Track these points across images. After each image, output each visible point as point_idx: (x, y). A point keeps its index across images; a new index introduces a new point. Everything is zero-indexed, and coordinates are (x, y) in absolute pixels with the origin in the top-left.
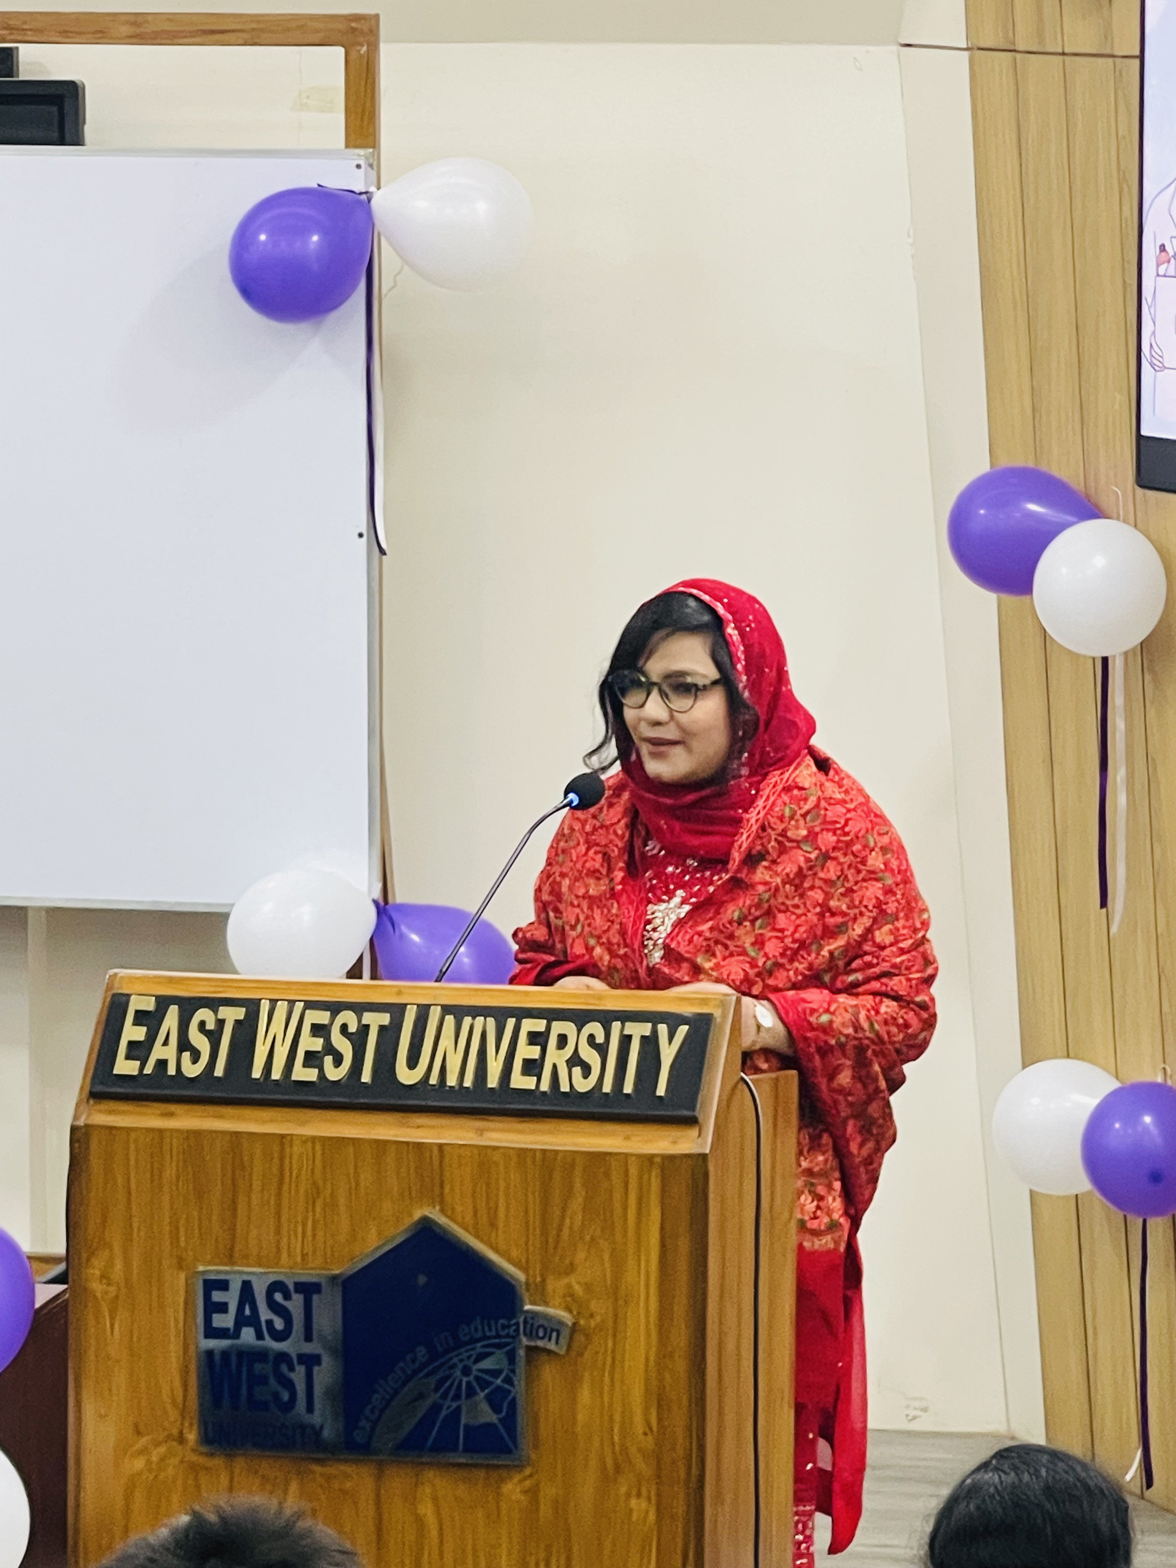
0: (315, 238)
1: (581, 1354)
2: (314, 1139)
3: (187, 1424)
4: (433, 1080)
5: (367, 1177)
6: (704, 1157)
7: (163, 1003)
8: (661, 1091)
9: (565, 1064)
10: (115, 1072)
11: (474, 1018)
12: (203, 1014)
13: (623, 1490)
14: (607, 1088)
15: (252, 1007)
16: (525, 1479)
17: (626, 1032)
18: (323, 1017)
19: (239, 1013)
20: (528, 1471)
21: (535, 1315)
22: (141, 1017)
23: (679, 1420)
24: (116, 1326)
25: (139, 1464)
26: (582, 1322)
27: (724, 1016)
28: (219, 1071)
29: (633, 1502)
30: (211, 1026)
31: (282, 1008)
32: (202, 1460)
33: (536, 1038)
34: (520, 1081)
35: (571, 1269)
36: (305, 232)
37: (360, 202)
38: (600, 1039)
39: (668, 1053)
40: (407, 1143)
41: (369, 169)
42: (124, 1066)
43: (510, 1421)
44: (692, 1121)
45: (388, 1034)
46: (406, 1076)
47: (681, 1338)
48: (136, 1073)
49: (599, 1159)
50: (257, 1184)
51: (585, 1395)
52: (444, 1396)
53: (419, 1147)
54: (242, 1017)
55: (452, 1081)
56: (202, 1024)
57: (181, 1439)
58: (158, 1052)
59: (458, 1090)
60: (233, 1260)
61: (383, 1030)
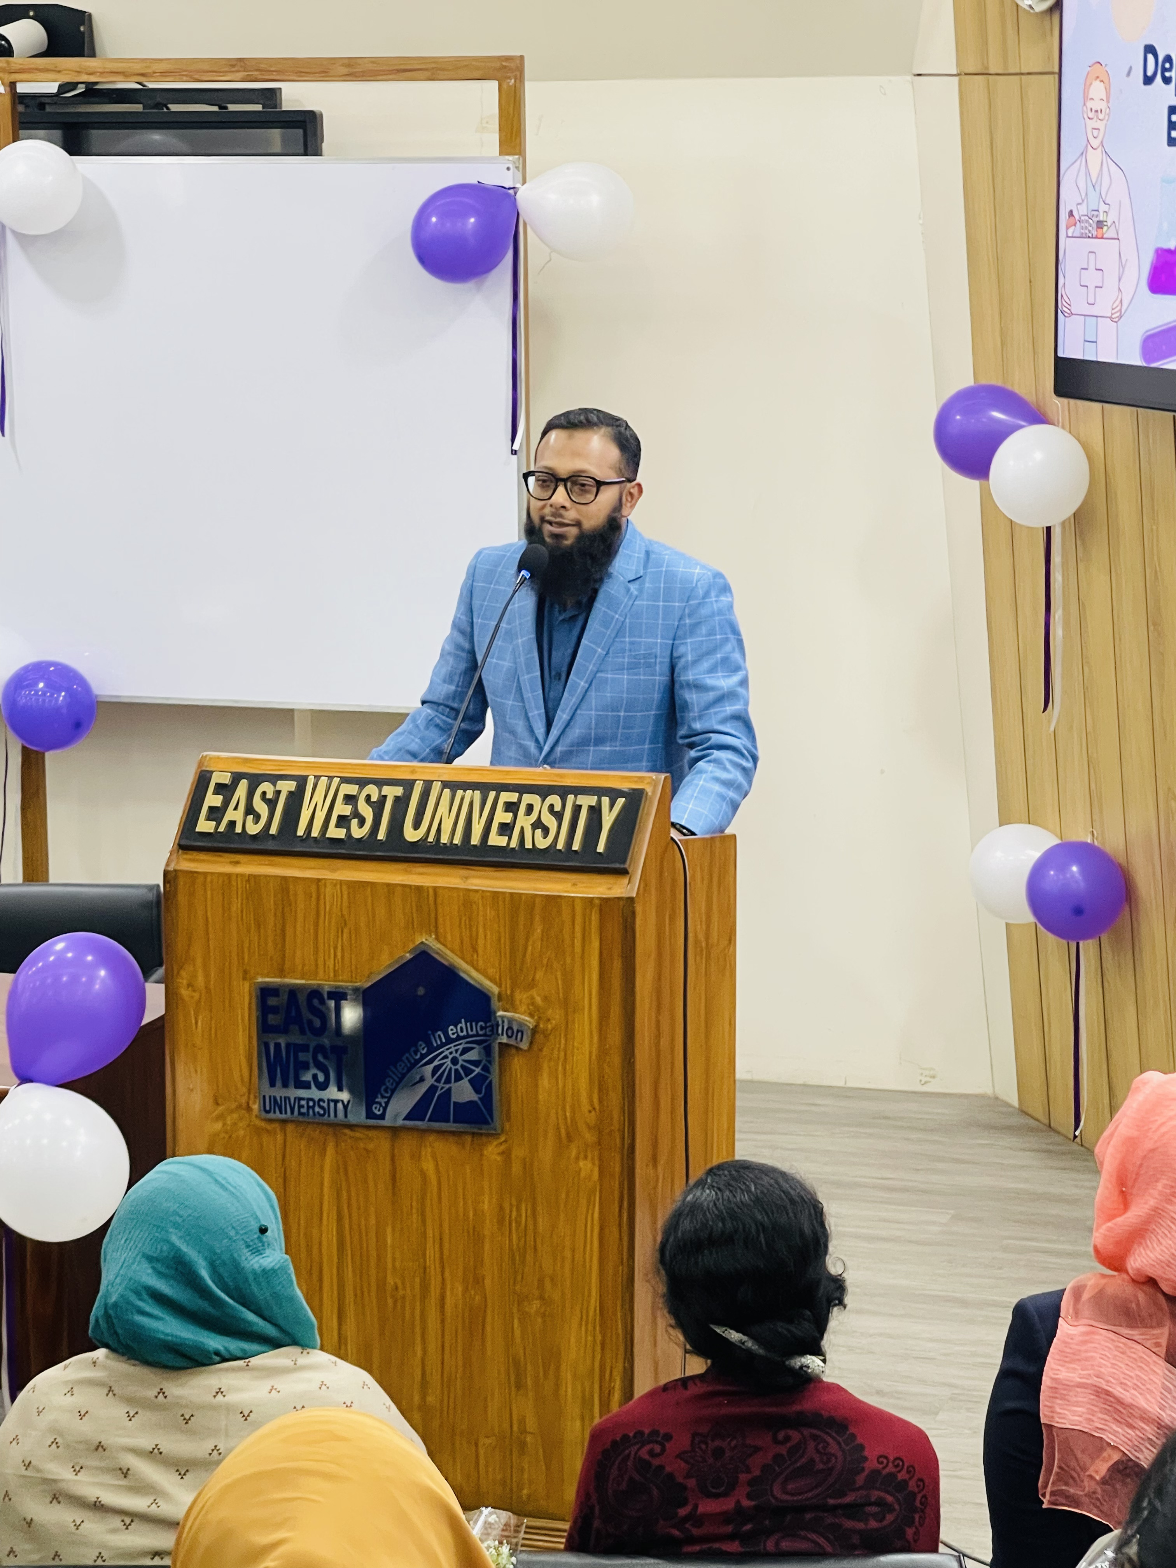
0: (472, 220)
1: (541, 1050)
2: (341, 882)
3: (252, 1096)
4: (430, 839)
5: (381, 912)
6: (631, 900)
7: (237, 777)
8: (601, 848)
9: (530, 827)
10: (197, 830)
11: (465, 791)
12: (265, 786)
13: (574, 1154)
14: (560, 846)
15: (302, 781)
16: (501, 1144)
17: (578, 803)
18: (352, 789)
19: (291, 786)
20: (503, 1139)
21: (507, 1020)
22: (221, 788)
23: (615, 1099)
24: (200, 1024)
25: (218, 1126)
26: (541, 1026)
27: (654, 792)
28: (273, 830)
29: (581, 1163)
30: (270, 796)
31: (323, 781)
33: (511, 807)
34: (496, 840)
35: (532, 985)
36: (466, 215)
37: (509, 195)
38: (557, 808)
39: (608, 819)
40: (410, 886)
41: (516, 170)
42: (204, 825)
43: (487, 1099)
44: (624, 872)
45: (401, 803)
46: (411, 835)
47: (615, 1037)
48: (212, 831)
49: (552, 900)
50: (300, 916)
51: (545, 1082)
52: (438, 1080)
53: (419, 889)
54: (293, 789)
55: (444, 839)
56: (264, 793)
57: (249, 1109)
58: (230, 815)
59: (451, 848)
60: (282, 973)
61: (397, 799)
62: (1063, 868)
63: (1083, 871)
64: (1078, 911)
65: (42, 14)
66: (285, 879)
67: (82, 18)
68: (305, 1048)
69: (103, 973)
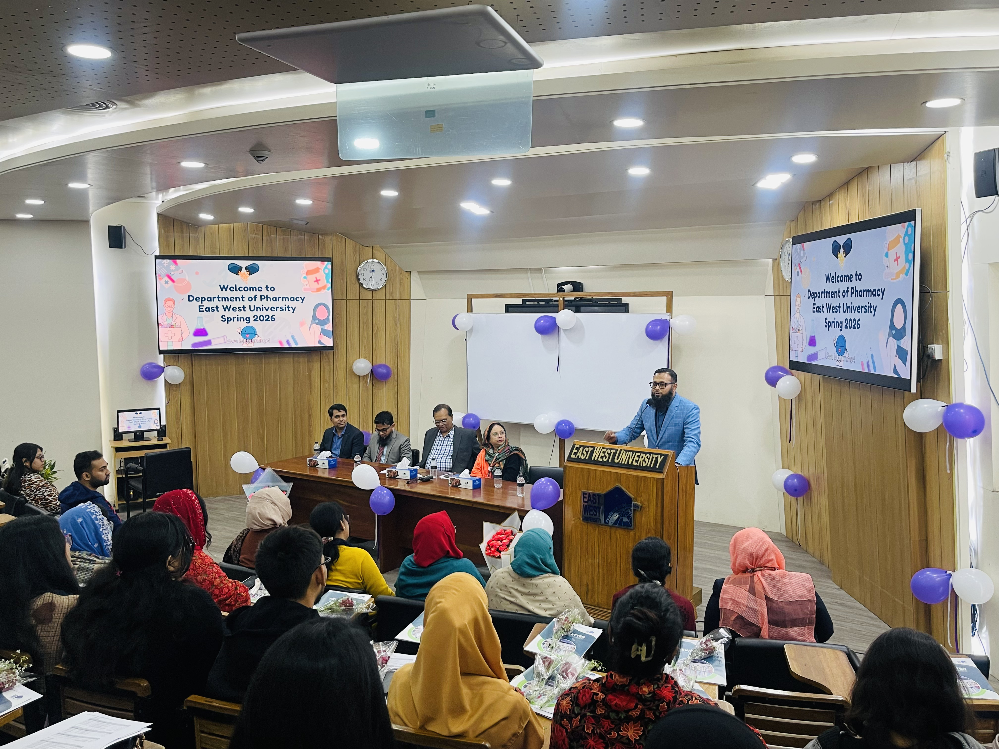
0: (660, 327)
1: (642, 511)
2: (601, 471)
3: (581, 517)
4: (620, 462)
5: (609, 478)
6: (664, 479)
7: (581, 446)
8: (657, 467)
9: (642, 461)
11: (629, 452)
12: (586, 449)
14: (648, 466)
15: (594, 448)
17: (653, 456)
18: (604, 450)
19: (592, 449)
20: (634, 531)
21: (635, 504)
22: (577, 448)
23: (659, 525)
24: (570, 502)
26: (643, 506)
28: (587, 458)
30: (587, 451)
31: (599, 448)
32: (583, 523)
33: (638, 456)
34: (634, 463)
35: (641, 496)
36: (658, 326)
37: (668, 321)
38: (649, 457)
39: (659, 460)
41: (670, 316)
42: (573, 456)
43: (631, 522)
44: (662, 472)
45: (615, 454)
46: (616, 461)
47: (659, 510)
50: (592, 477)
51: (644, 518)
52: (620, 516)
53: (617, 473)
55: (623, 463)
57: (580, 519)
58: (578, 454)
59: (624, 464)
60: (588, 490)
61: (614, 453)
62: (793, 480)
63: (797, 481)
64: (796, 490)
65: (572, 283)
66: (589, 469)
67: (581, 284)
68: (592, 506)
69: (551, 487)
